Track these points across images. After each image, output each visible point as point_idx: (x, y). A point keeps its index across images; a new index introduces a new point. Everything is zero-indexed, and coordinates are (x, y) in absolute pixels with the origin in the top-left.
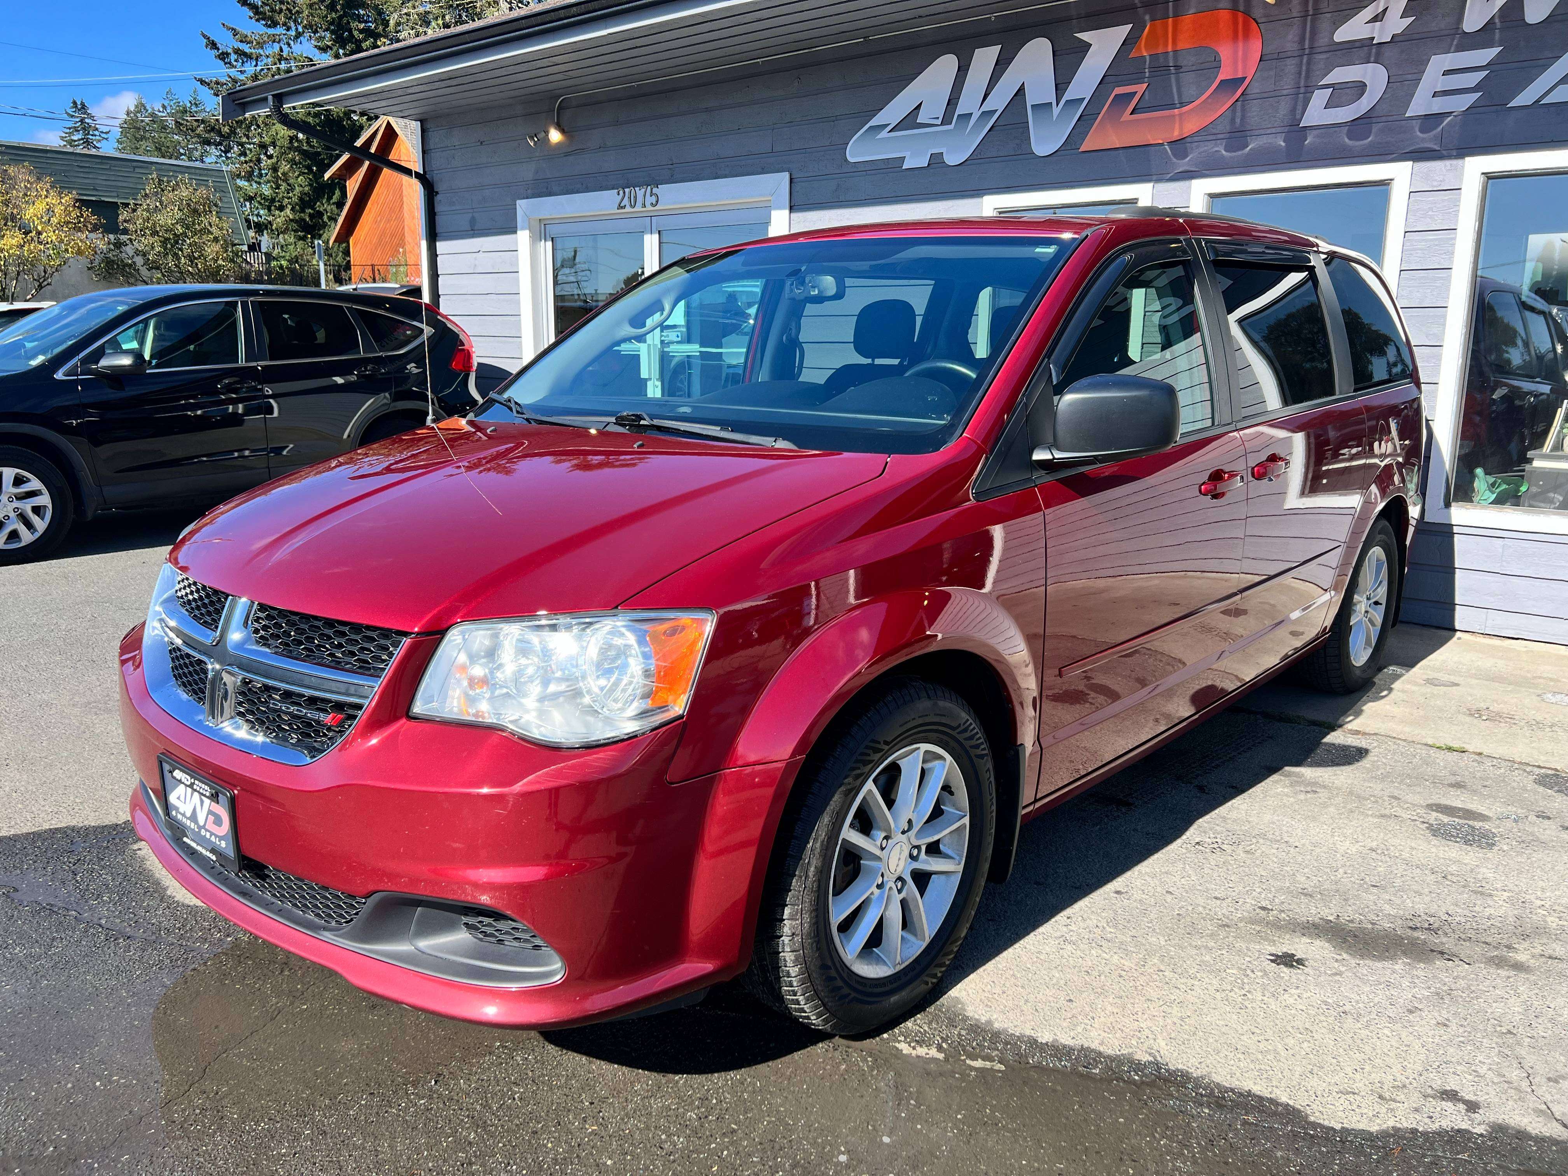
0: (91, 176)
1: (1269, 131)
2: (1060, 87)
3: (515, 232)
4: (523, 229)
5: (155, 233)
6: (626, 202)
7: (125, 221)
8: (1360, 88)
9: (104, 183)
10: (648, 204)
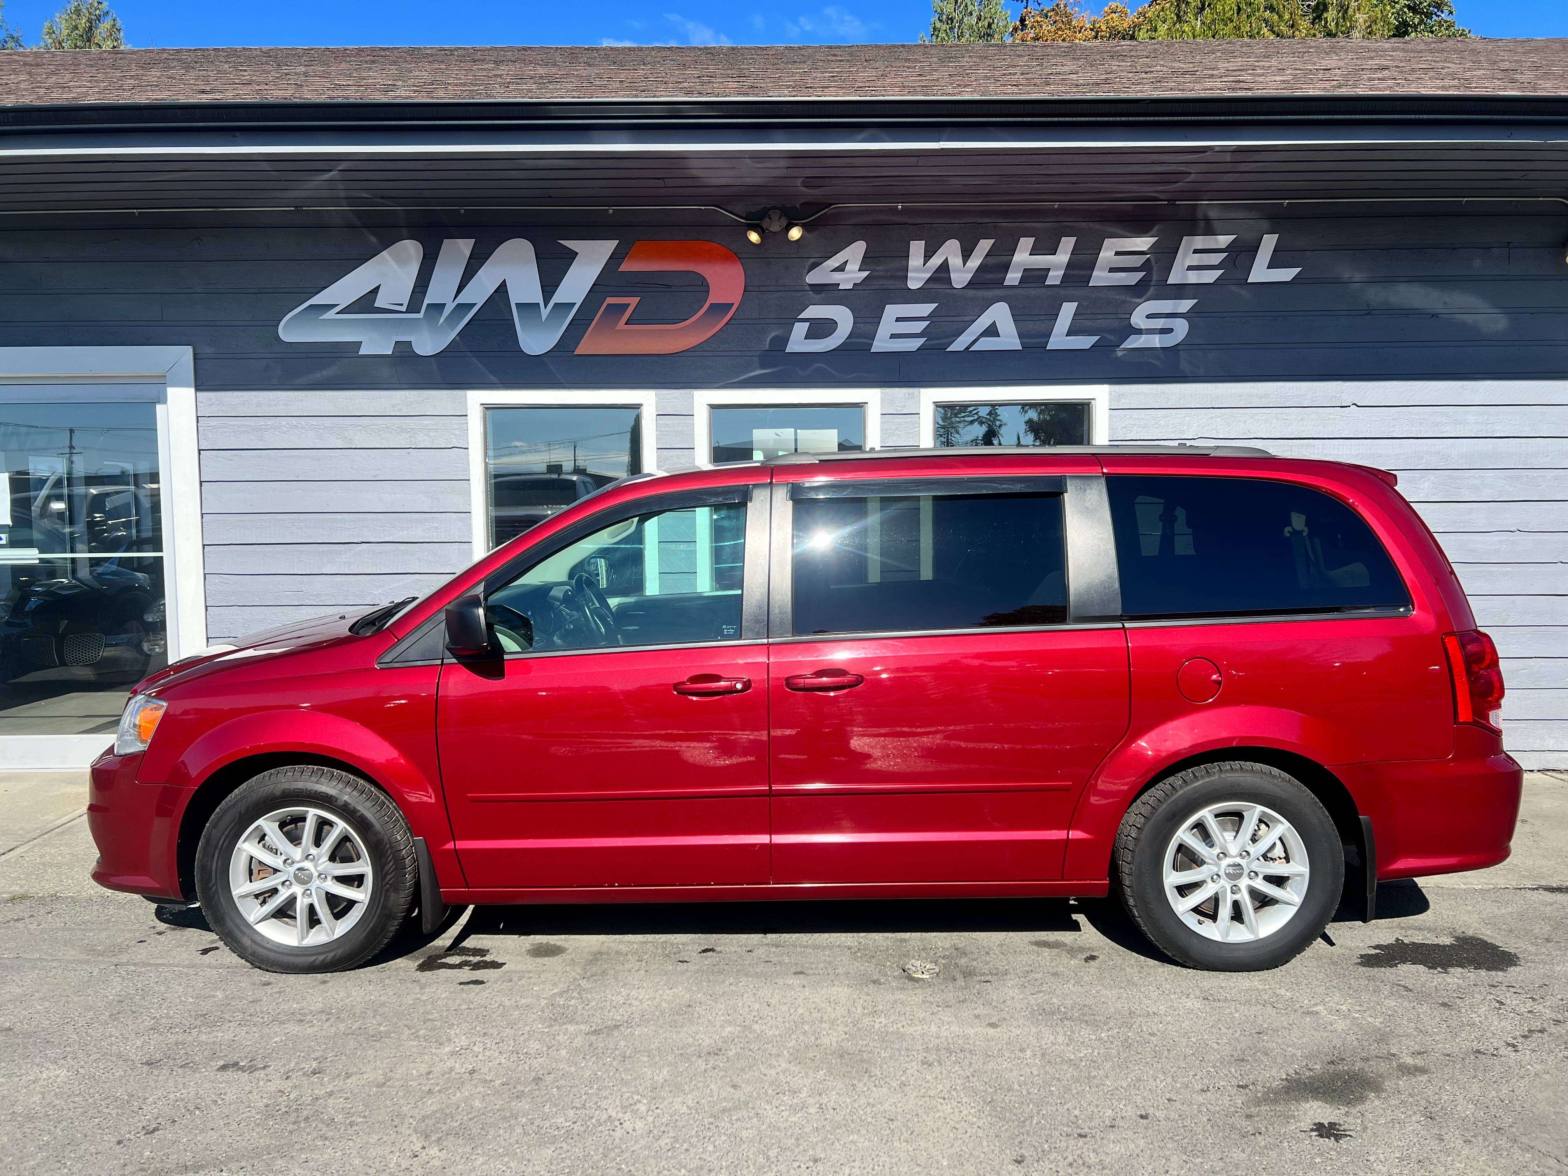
2: (547, 290)
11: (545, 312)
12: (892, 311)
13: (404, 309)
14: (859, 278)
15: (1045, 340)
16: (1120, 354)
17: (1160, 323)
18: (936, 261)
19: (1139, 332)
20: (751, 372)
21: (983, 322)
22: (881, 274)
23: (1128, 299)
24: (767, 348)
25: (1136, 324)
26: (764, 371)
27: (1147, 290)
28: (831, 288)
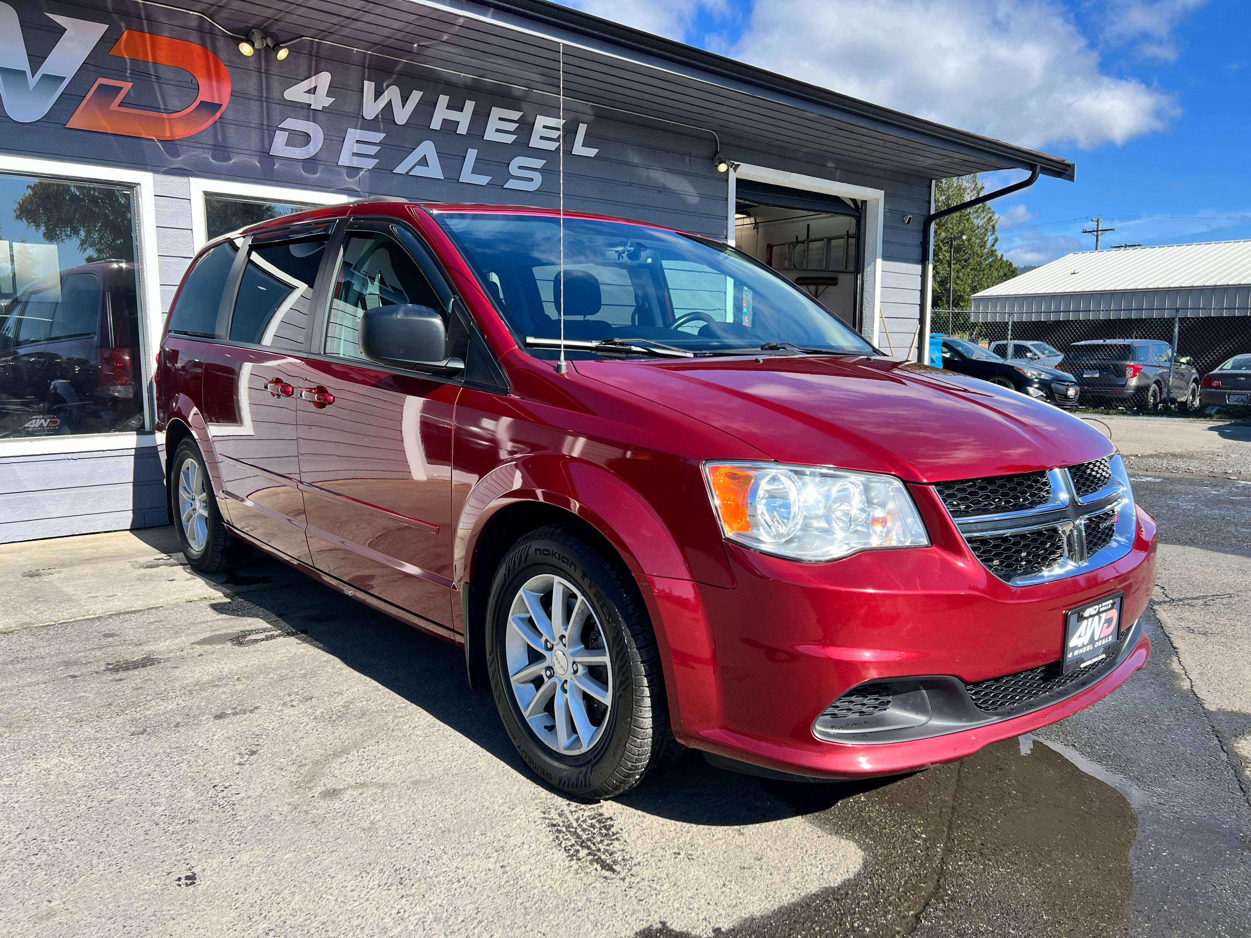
1: (245, 152)
2: (34, 61)
8: (306, 138)
11: (33, 81)
12: (352, 134)
14: (327, 102)
15: (458, 174)
17: (525, 174)
18: (383, 100)
19: (515, 177)
21: (418, 154)
23: (508, 153)
24: (253, 149)
25: (513, 171)
27: (519, 149)
28: (306, 106)
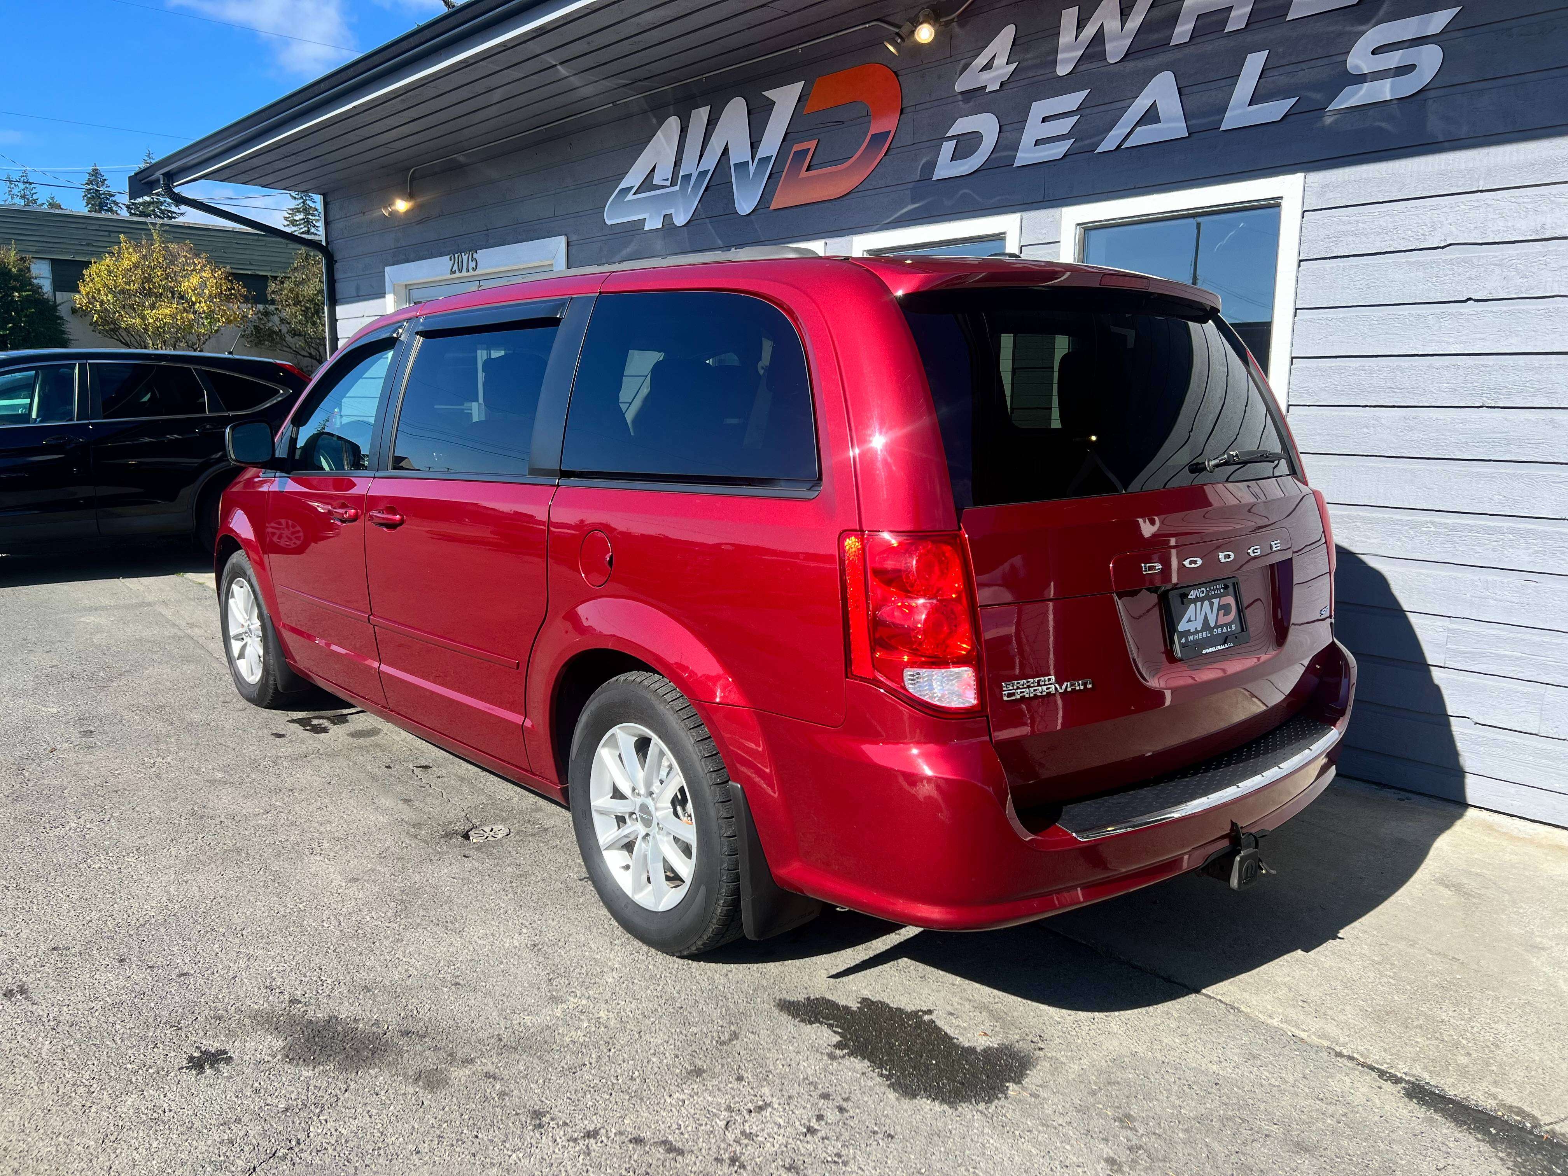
0: (247, 252)
2: (754, 146)
3: (384, 297)
4: (390, 293)
5: (297, 303)
6: (456, 268)
7: (273, 292)
8: (977, 138)
9: (259, 258)
10: (470, 269)
11: (752, 168)
12: (1040, 108)
13: (668, 183)
14: (1006, 74)
15: (1217, 118)
16: (1328, 120)
17: (1394, 59)
18: (1090, 31)
19: (1362, 78)
20: (903, 208)
21: (1141, 104)
22: (1030, 63)
23: (1348, 29)
24: (918, 178)
25: (1357, 67)
26: (916, 205)
27: (1378, 9)
28: (978, 93)
